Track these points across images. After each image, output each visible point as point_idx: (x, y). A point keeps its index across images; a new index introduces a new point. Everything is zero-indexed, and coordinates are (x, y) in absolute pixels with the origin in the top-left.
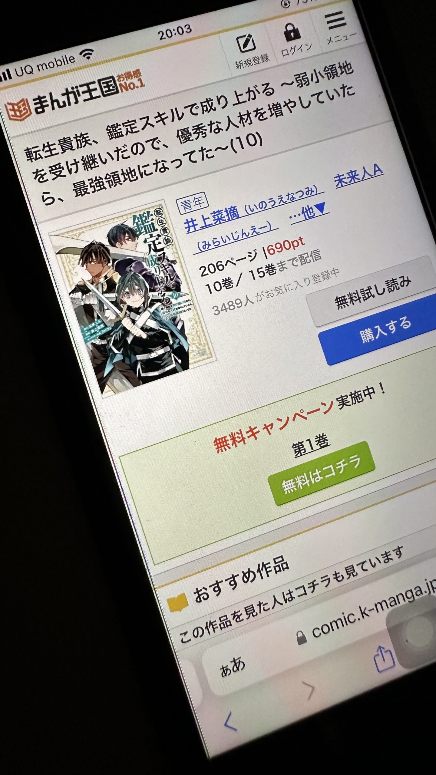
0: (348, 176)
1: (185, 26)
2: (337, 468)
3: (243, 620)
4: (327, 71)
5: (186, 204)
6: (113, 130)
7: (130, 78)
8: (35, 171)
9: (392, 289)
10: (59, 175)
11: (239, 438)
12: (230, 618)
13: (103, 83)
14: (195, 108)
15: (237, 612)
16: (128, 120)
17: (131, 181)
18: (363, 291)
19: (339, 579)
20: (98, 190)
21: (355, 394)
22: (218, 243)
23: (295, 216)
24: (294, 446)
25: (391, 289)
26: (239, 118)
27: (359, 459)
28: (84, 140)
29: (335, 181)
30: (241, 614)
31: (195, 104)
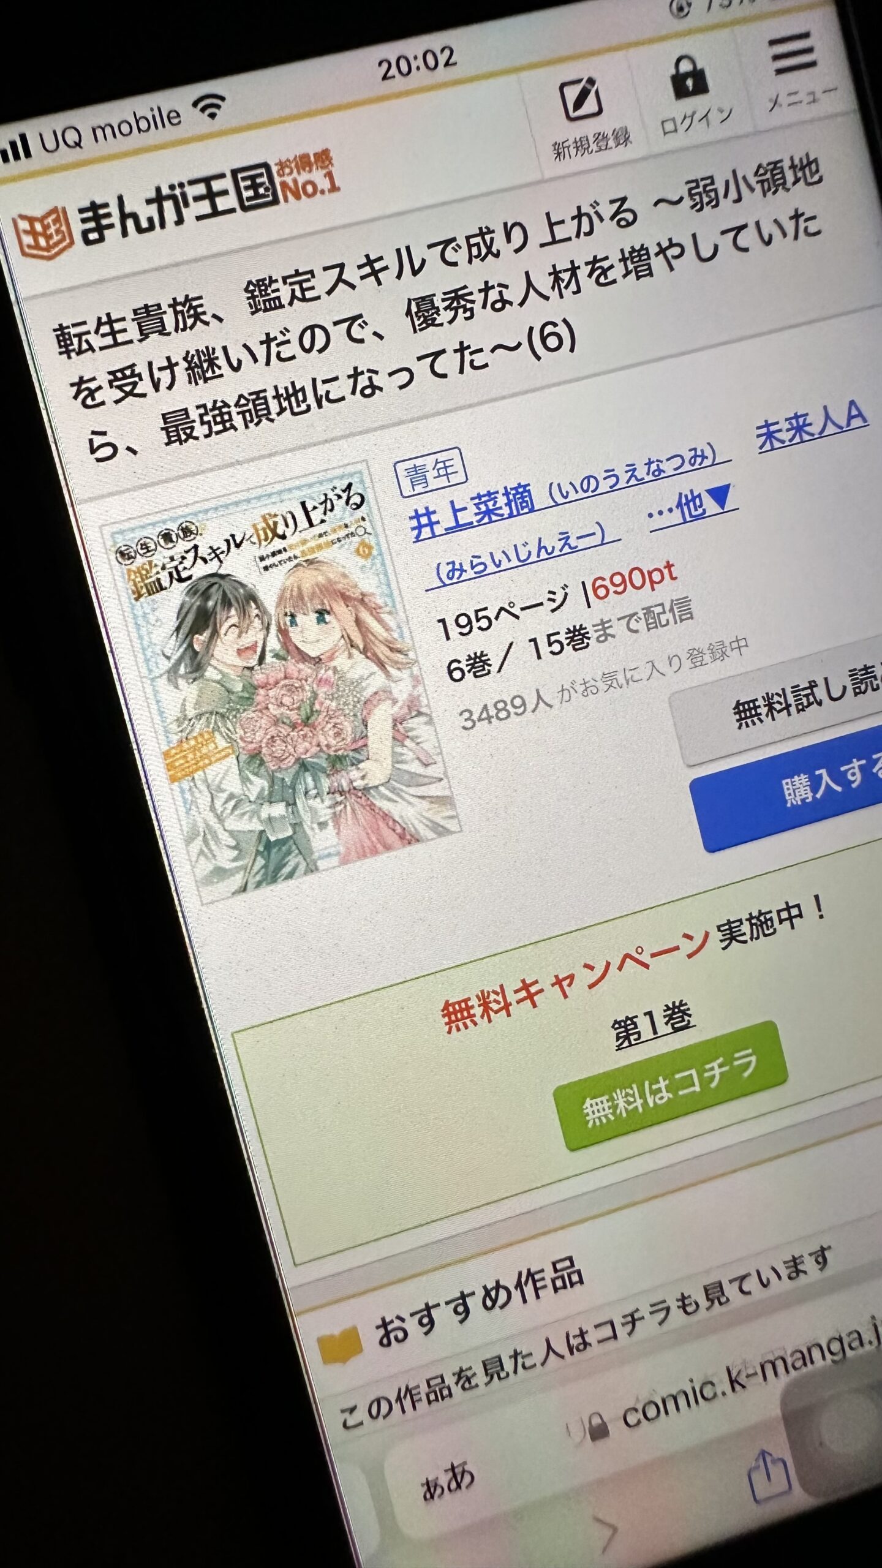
0: (787, 426)
1: (442, 50)
2: (706, 1075)
3: (477, 1386)
4: (761, 175)
5: (417, 475)
6: (260, 291)
7: (307, 169)
8: (77, 380)
9: (863, 687)
10: (131, 393)
11: (498, 1002)
12: (450, 1380)
13: (244, 179)
14: (453, 248)
15: (467, 1370)
16: (297, 271)
17: (294, 414)
18: (799, 691)
19: (689, 1309)
20: (217, 433)
21: (758, 918)
22: (481, 567)
23: (660, 513)
24: (617, 1026)
25: (859, 688)
26: (553, 276)
27: (753, 1059)
28: (192, 312)
29: (759, 436)
30: (475, 1374)
31: (454, 239)
